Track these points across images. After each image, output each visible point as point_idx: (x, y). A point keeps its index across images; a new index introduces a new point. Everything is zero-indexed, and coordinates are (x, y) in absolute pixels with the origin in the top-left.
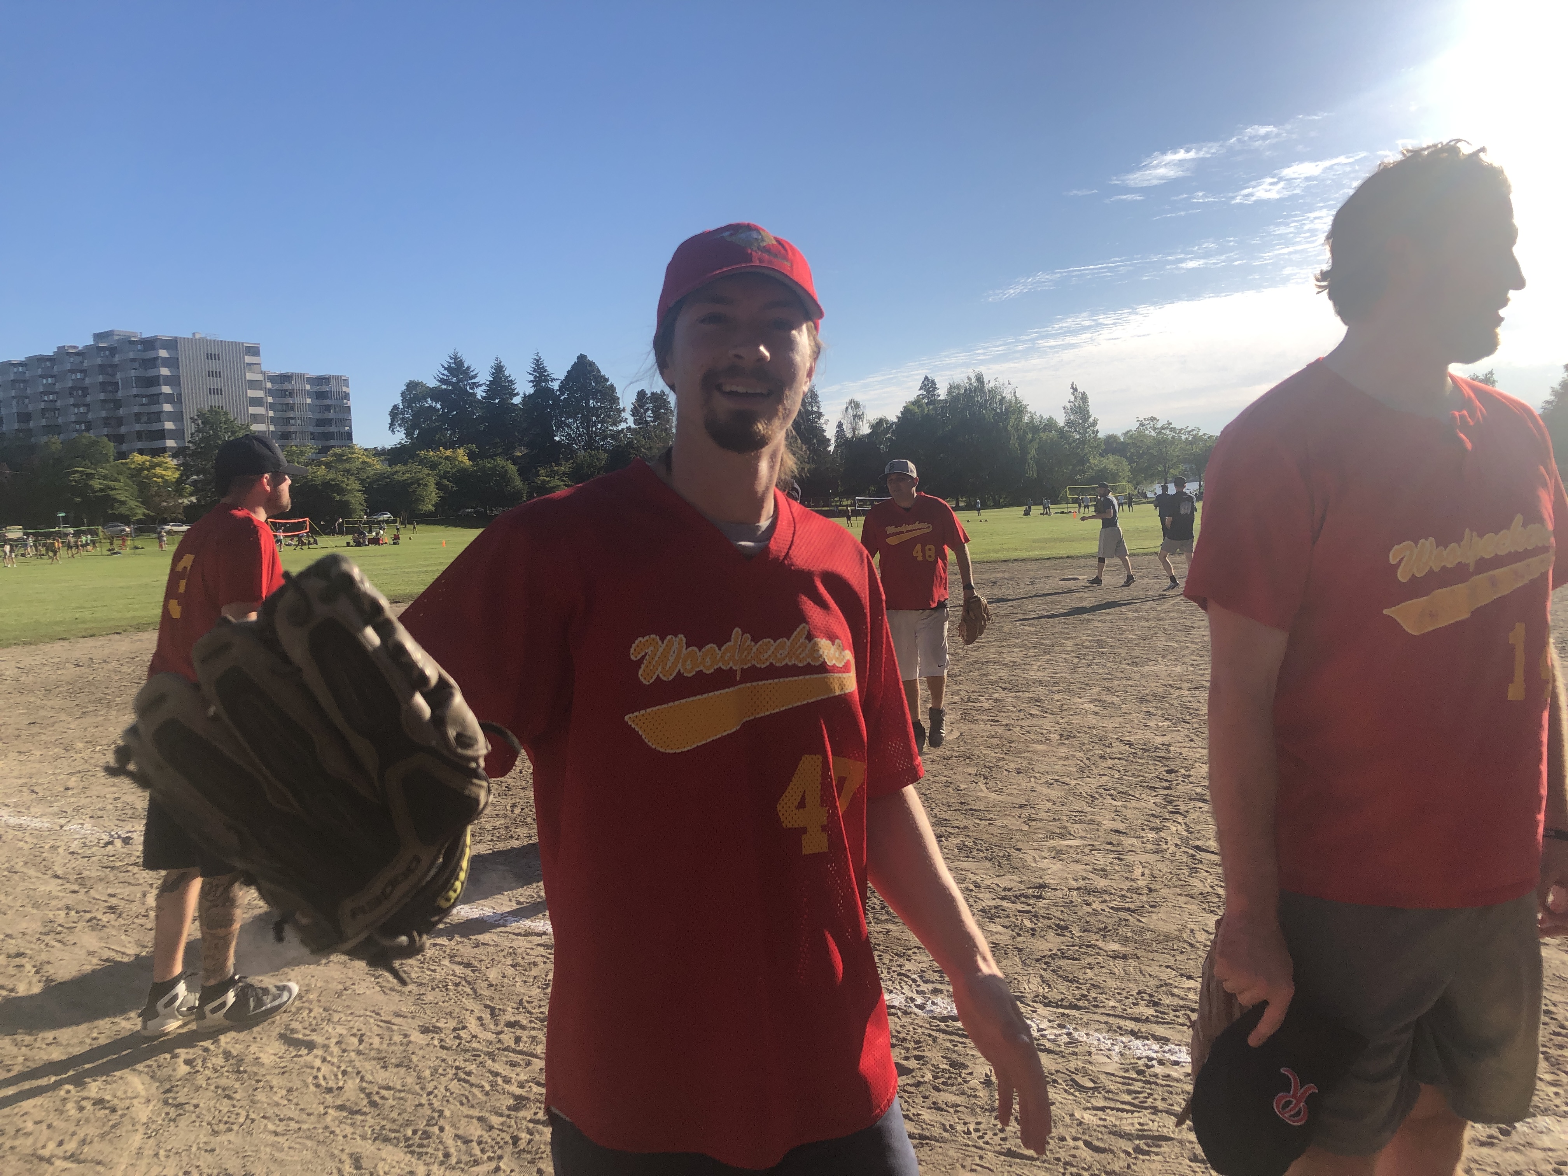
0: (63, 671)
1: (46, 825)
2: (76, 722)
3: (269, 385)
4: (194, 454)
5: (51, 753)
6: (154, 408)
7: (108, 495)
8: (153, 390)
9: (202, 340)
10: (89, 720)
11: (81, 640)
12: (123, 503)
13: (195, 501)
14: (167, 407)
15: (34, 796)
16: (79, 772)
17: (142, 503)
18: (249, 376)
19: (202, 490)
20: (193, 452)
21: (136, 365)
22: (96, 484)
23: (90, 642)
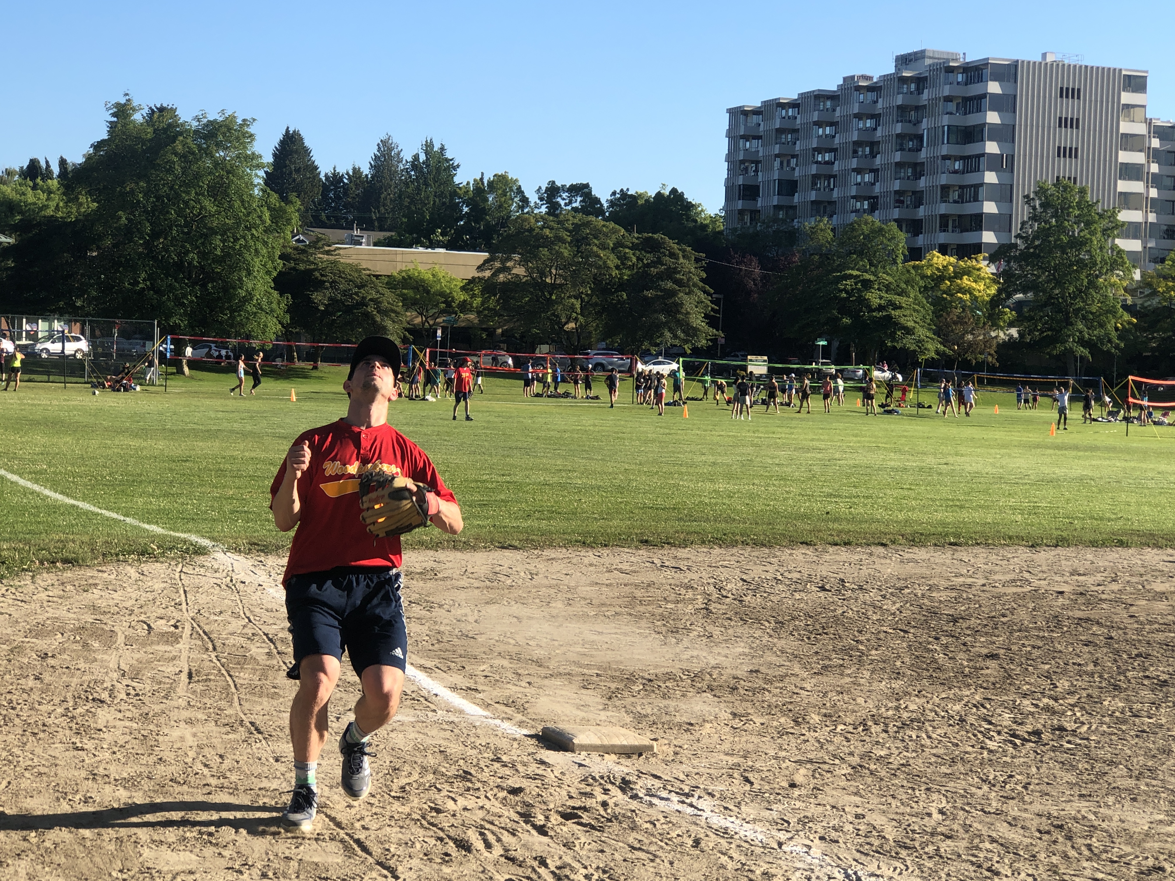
0: (803, 594)
1: (760, 837)
2: (814, 681)
3: (1156, 143)
4: (1025, 257)
5: (775, 723)
6: (971, 179)
7: (889, 317)
8: (972, 149)
9: (1058, 67)
10: (830, 680)
11: (831, 549)
12: (909, 331)
13: (1016, 335)
14: (991, 177)
15: (748, 787)
16: (811, 761)
17: (937, 333)
18: (1125, 127)
19: (1030, 319)
20: (1022, 252)
21: (952, 107)
22: (874, 298)
23: (843, 554)
